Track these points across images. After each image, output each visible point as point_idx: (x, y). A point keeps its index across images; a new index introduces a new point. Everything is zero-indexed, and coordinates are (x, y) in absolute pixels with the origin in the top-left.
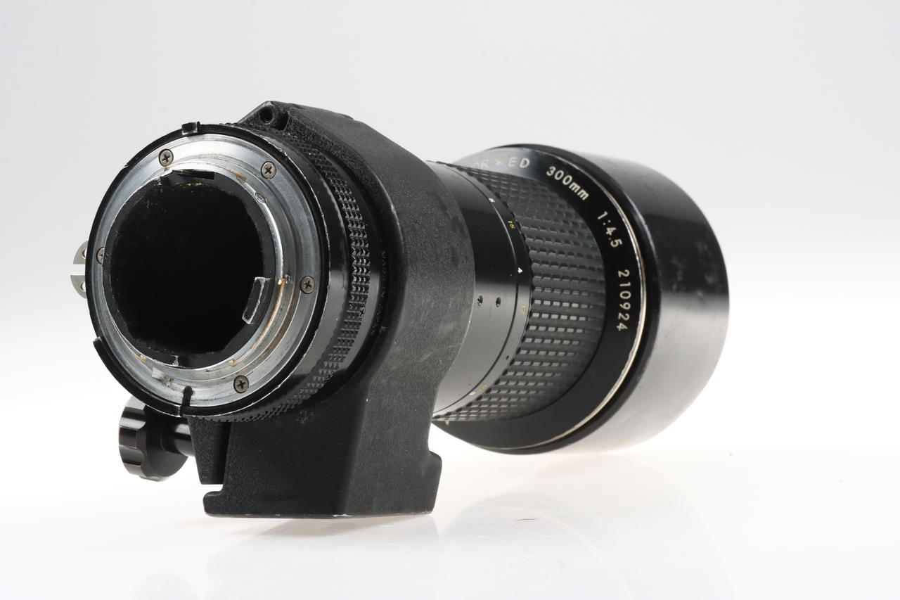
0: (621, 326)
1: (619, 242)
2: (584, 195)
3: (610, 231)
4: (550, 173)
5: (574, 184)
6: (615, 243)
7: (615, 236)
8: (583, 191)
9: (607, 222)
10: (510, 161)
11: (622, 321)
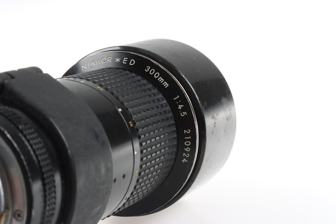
0: (184, 160)
1: (185, 113)
2: (166, 85)
3: (180, 107)
4: (147, 70)
5: (160, 78)
6: (183, 114)
7: (183, 110)
8: (165, 82)
9: (179, 102)
10: (124, 60)
11: (185, 157)
